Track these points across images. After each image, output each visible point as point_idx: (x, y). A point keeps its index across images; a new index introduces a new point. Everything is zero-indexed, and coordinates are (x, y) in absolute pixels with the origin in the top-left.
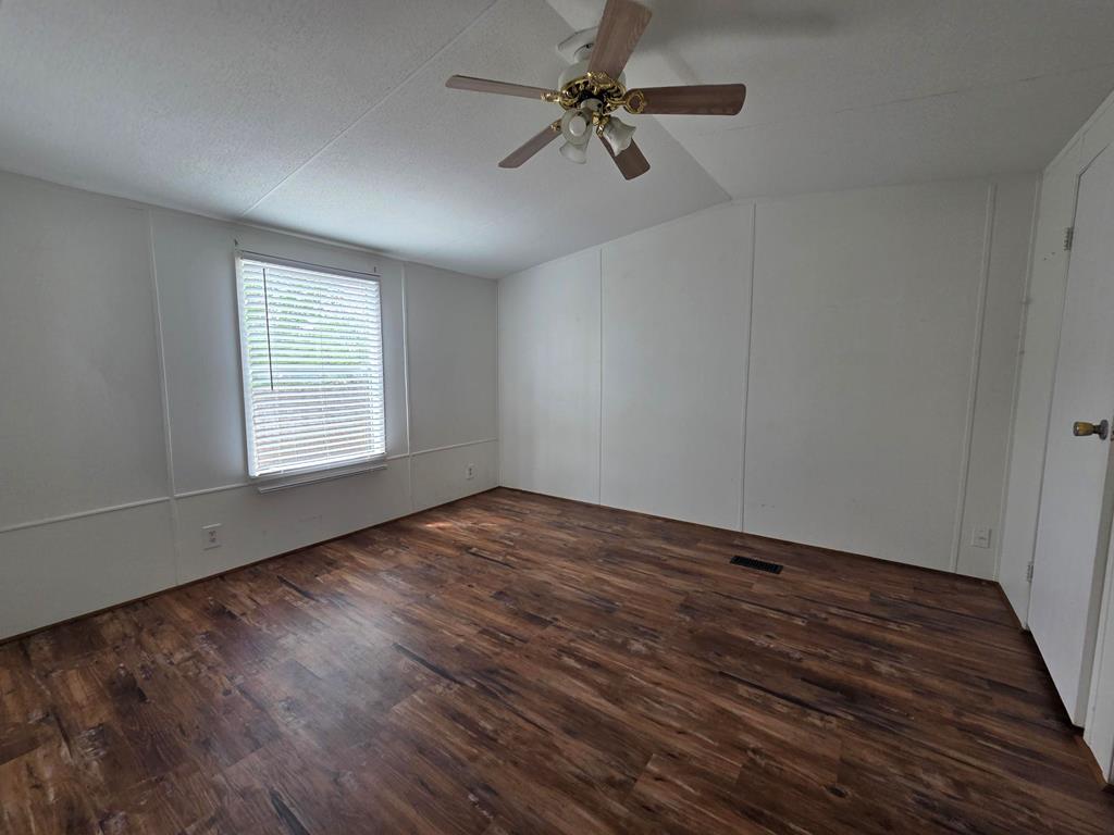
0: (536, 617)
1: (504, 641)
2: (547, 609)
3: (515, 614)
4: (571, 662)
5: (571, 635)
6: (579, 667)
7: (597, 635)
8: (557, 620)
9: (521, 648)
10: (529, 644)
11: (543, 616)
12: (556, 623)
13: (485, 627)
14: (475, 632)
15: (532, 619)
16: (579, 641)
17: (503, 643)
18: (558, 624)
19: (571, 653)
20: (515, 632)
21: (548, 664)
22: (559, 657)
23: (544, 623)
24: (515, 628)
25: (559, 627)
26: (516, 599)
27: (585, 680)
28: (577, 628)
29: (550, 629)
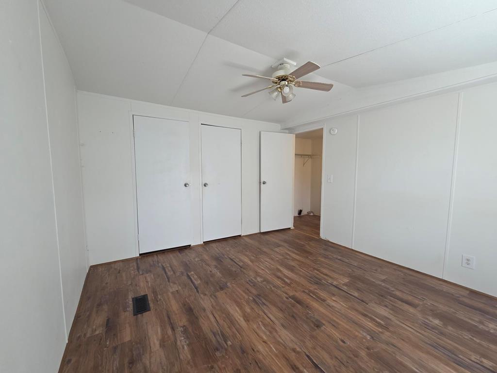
0: (297, 302)
1: (314, 294)
2: (290, 306)
3: (307, 307)
4: (286, 280)
5: (283, 289)
6: (285, 279)
7: (272, 287)
8: (287, 298)
9: (306, 289)
10: (302, 290)
11: (293, 301)
12: (287, 296)
13: (323, 303)
14: (328, 301)
15: (299, 302)
16: (281, 287)
17: (314, 293)
18: (286, 295)
19: (286, 283)
20: (309, 297)
21: (296, 282)
22: (291, 283)
23: (293, 298)
24: (308, 299)
25: (286, 293)
26: (307, 318)
27: (284, 275)
28: (279, 291)
29: (291, 294)
